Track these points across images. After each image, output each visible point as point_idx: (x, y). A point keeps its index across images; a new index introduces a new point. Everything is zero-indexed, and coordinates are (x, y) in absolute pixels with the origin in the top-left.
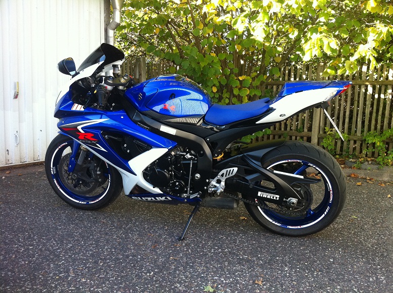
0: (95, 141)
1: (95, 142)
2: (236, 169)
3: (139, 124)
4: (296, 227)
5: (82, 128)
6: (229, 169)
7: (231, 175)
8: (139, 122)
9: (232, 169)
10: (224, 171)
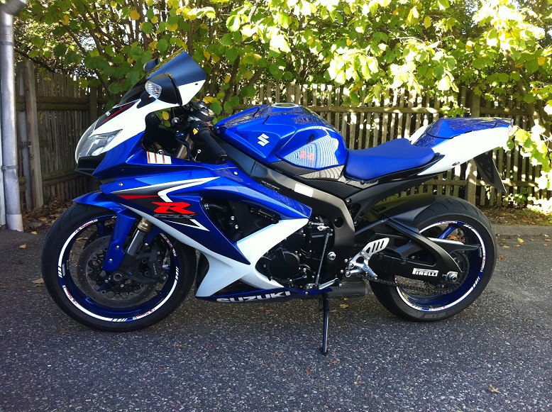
0: (188, 215)
1: (188, 217)
2: (386, 241)
3: (263, 184)
4: (439, 309)
5: (168, 195)
6: (377, 242)
7: (379, 249)
8: (265, 180)
9: (381, 241)
10: (370, 245)
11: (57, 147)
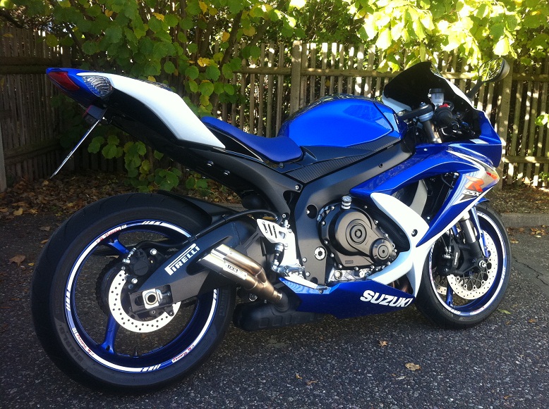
11: (23, 117)
